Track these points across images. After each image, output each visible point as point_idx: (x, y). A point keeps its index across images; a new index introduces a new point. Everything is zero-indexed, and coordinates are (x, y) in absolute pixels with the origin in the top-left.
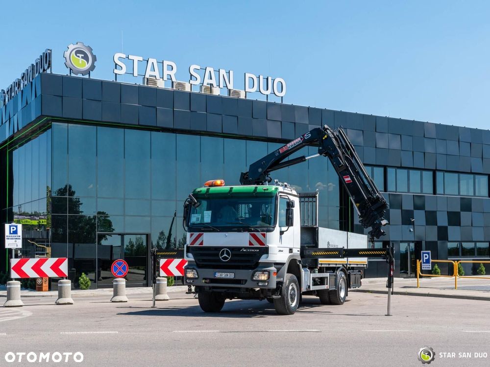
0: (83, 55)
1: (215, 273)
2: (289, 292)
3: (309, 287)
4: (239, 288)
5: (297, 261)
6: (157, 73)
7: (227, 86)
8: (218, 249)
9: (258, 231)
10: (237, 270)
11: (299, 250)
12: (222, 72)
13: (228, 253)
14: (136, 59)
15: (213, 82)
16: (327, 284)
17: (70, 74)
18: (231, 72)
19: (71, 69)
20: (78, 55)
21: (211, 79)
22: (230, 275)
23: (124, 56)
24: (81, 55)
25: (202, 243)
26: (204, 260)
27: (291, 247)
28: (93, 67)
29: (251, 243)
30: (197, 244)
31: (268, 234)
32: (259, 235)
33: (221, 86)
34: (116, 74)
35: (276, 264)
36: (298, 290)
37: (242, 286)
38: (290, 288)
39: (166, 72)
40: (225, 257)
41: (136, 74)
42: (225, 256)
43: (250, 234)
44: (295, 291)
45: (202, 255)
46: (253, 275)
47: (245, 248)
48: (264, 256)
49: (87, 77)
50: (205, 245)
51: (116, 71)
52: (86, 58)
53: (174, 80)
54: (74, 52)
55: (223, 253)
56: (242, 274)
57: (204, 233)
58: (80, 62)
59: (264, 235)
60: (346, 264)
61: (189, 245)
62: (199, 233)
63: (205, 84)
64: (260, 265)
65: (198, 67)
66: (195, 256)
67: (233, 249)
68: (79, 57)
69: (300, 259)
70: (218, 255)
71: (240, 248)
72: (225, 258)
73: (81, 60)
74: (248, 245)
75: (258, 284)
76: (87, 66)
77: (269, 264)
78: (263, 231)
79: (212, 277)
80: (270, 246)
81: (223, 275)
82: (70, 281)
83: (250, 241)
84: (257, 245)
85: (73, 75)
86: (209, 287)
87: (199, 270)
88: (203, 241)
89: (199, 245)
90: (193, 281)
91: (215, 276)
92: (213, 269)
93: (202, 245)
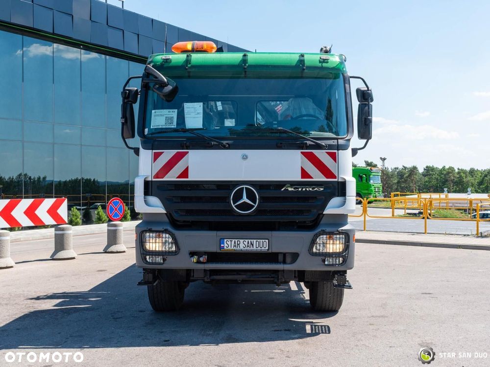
1: (221, 240)
8: (225, 186)
9: (320, 148)
10: (275, 233)
13: (251, 196)
22: (258, 244)
25: (185, 173)
26: (189, 212)
29: (304, 174)
30: (172, 176)
31: (342, 154)
32: (322, 155)
37: (287, 267)
42: (244, 203)
43: (301, 152)
45: (184, 199)
46: (313, 242)
47: (293, 184)
48: (335, 201)
50: (192, 177)
55: (238, 196)
56: (288, 241)
57: (190, 151)
59: (333, 157)
61: (149, 179)
62: (177, 151)
66: (165, 202)
67: (262, 186)
70: (226, 199)
71: (280, 185)
72: (245, 206)
74: (298, 177)
75: (324, 261)
78: (331, 147)
79: (214, 249)
81: (242, 245)
83: (302, 169)
84: (318, 176)
86: (205, 270)
87: (178, 233)
88: (187, 168)
89: (178, 178)
90: (164, 260)
91: (221, 248)
92: (215, 232)
93: (187, 177)
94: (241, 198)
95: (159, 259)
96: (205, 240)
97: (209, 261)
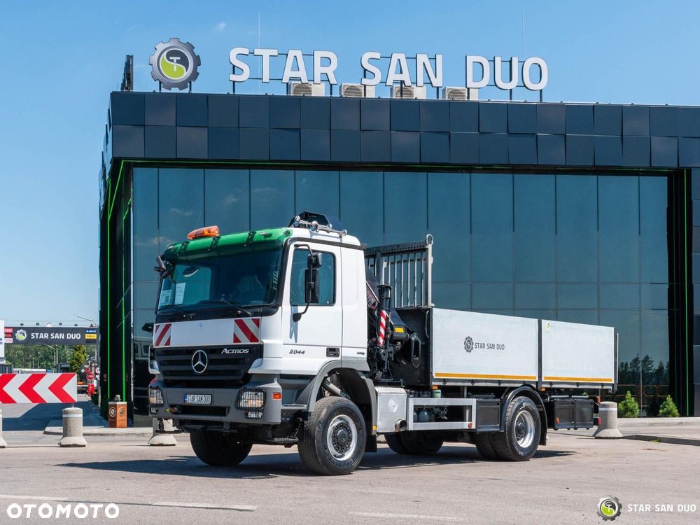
0: (179, 58)
1: (185, 396)
2: (330, 430)
3: (404, 424)
4: (221, 423)
5: (360, 374)
6: (303, 75)
7: (431, 83)
8: (190, 351)
9: (247, 316)
10: (216, 390)
11: (365, 351)
12: (422, 58)
13: (203, 360)
14: (266, 53)
15: (406, 77)
16: (470, 420)
17: (160, 90)
18: (439, 58)
19: (160, 83)
20: (171, 58)
21: (401, 73)
22: (205, 399)
23: (246, 51)
24: (175, 59)
25: (168, 343)
26: (172, 373)
27: (334, 343)
28: (195, 75)
29: (236, 340)
30: (162, 345)
31: (264, 320)
32: (248, 321)
33: (420, 82)
34: (234, 82)
35: (283, 377)
36: (358, 429)
37: (223, 419)
38: (335, 423)
39: (319, 70)
40: (200, 366)
41: (266, 79)
42: (199, 364)
43: (235, 321)
44: (349, 431)
45: (170, 363)
46: (239, 399)
47: (229, 347)
48: (257, 362)
49: (186, 91)
50: (172, 345)
51: (233, 77)
52: (184, 61)
53: (333, 81)
54: (165, 54)
55: (196, 359)
56: (223, 397)
57: (172, 323)
58: (175, 70)
59: (257, 323)
60: (537, 383)
61: (154, 347)
62: (165, 324)
63: (390, 82)
64: (253, 379)
65: (378, 55)
66: (160, 364)
67: (210, 350)
68: (172, 61)
69: (368, 369)
70: (188, 362)
71: (220, 348)
72: (199, 368)
73: (176, 66)
74: (231, 342)
75: (247, 415)
76: (186, 74)
77: (269, 378)
78: (255, 314)
79: (180, 402)
80: (265, 341)
81: (196, 399)
82: (82, 410)
83: (234, 335)
84: (245, 341)
85: (164, 90)
87: (165, 390)
88: (170, 337)
89: (166, 345)
90: (157, 411)
91: (185, 401)
92: (183, 389)
93: (169, 345)
94: (198, 360)
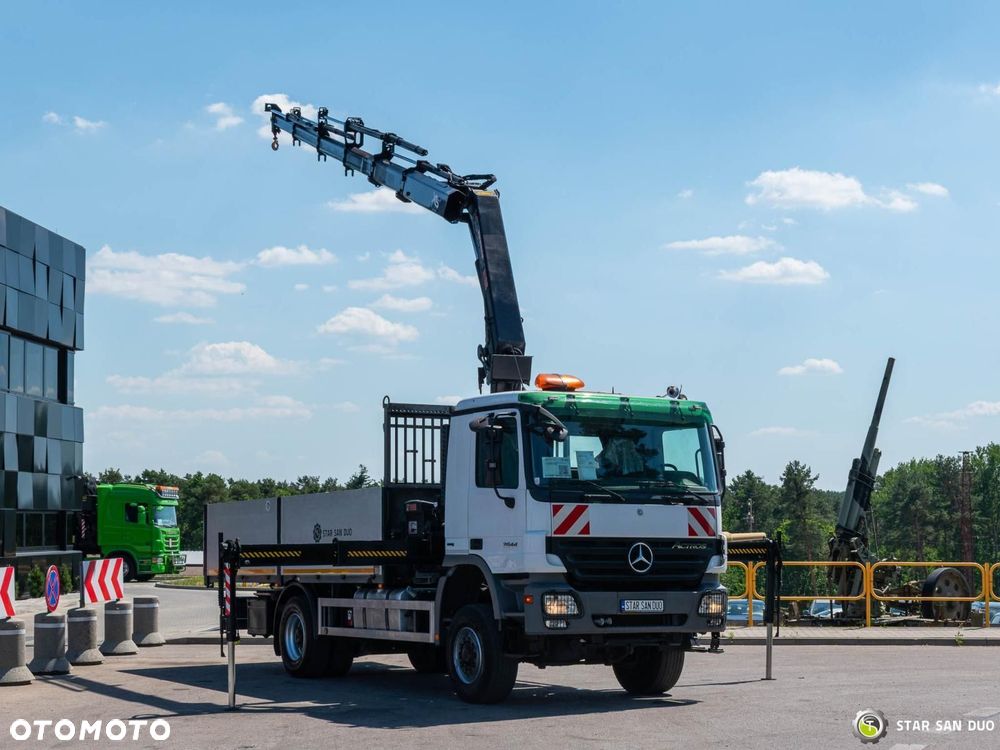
1: (621, 603)
8: (625, 543)
9: (703, 504)
10: (669, 593)
13: (647, 555)
22: (656, 606)
25: (586, 530)
29: (692, 532)
30: (574, 532)
32: (704, 511)
40: (641, 563)
42: (641, 561)
43: (688, 509)
46: (699, 604)
47: (682, 541)
48: (716, 559)
50: (593, 534)
55: (635, 555)
57: (590, 505)
59: (713, 514)
61: (549, 535)
62: (577, 504)
66: (566, 561)
67: (655, 543)
70: (624, 557)
71: (669, 542)
72: (641, 565)
74: (686, 535)
75: (709, 622)
78: (710, 503)
79: (614, 612)
81: (640, 606)
83: (690, 526)
84: (701, 534)
86: (604, 635)
87: (580, 595)
88: (588, 524)
89: (580, 533)
90: (568, 624)
91: (621, 610)
92: (616, 593)
93: (588, 533)
94: (638, 556)
95: (562, 625)
96: (601, 601)
97: (614, 624)
